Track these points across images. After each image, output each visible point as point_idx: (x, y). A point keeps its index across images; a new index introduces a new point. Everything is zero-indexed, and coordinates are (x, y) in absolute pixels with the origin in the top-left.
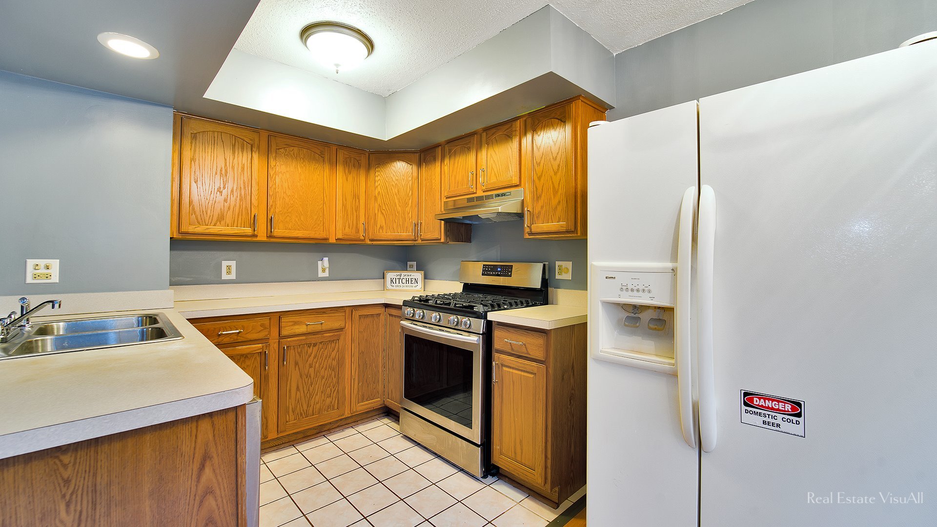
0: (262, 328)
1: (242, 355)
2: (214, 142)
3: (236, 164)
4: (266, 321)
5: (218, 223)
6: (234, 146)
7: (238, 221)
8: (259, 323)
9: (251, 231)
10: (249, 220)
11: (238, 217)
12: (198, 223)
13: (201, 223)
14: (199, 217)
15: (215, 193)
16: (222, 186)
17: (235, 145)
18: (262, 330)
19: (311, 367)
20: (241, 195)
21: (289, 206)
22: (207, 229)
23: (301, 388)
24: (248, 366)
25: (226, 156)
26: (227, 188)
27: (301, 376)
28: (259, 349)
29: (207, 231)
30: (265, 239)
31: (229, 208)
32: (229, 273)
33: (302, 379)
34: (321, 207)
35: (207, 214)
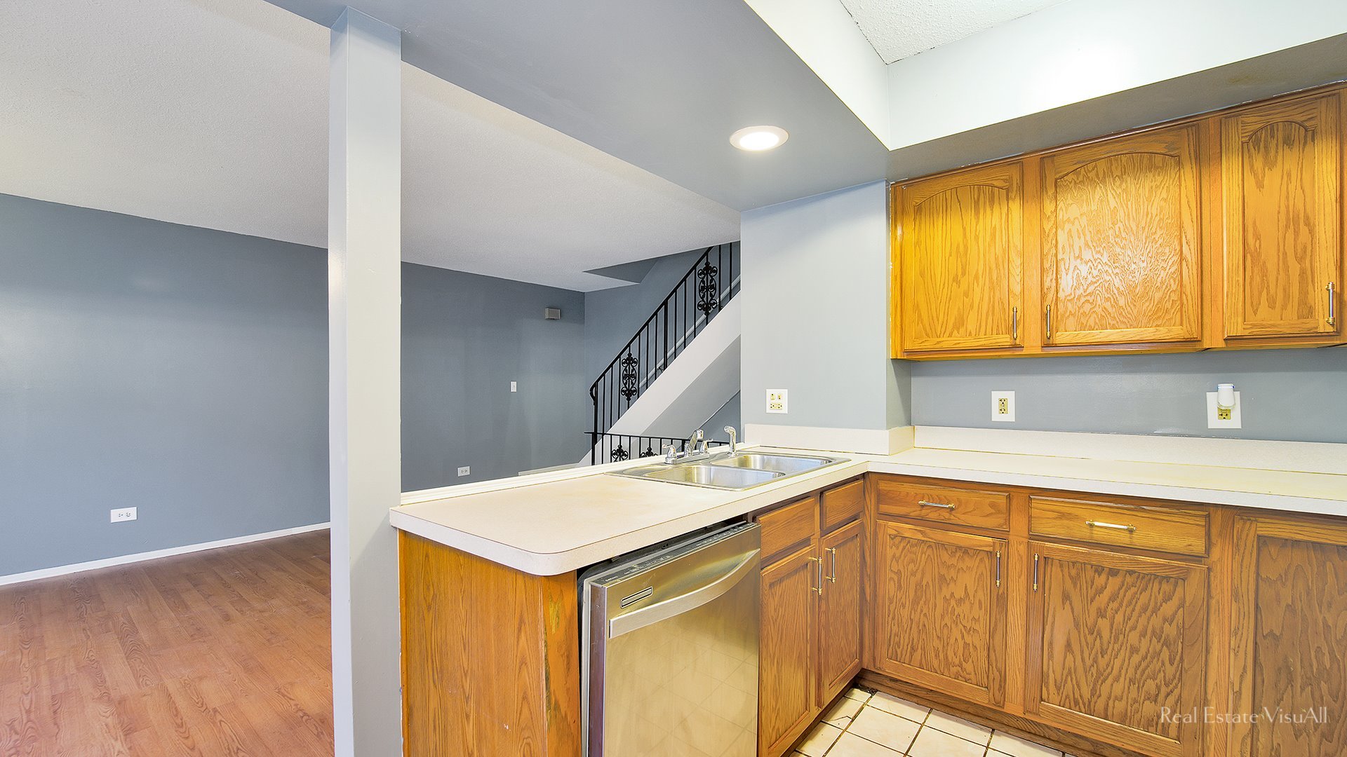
0: (993, 511)
1: (960, 548)
2: (947, 208)
3: (982, 232)
4: (1001, 499)
5: (956, 332)
6: (977, 203)
7: (986, 324)
8: (988, 501)
9: (1008, 340)
10: (1005, 320)
11: (987, 318)
12: (927, 335)
13: (930, 335)
14: (927, 326)
15: (950, 285)
16: (960, 274)
17: (978, 199)
18: (991, 514)
19: (1101, 614)
20: (991, 279)
21: (1089, 281)
22: (938, 343)
23: (1076, 647)
24: (968, 568)
25: (965, 223)
26: (967, 274)
27: (1077, 625)
28: (986, 546)
29: (938, 347)
30: (1039, 351)
31: (972, 306)
32: (1003, 411)
33: (1079, 632)
34: (1173, 269)
35: (938, 320)
